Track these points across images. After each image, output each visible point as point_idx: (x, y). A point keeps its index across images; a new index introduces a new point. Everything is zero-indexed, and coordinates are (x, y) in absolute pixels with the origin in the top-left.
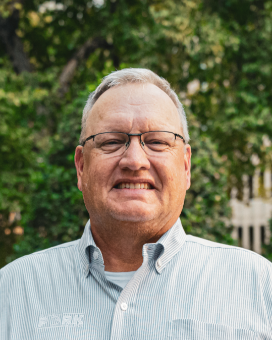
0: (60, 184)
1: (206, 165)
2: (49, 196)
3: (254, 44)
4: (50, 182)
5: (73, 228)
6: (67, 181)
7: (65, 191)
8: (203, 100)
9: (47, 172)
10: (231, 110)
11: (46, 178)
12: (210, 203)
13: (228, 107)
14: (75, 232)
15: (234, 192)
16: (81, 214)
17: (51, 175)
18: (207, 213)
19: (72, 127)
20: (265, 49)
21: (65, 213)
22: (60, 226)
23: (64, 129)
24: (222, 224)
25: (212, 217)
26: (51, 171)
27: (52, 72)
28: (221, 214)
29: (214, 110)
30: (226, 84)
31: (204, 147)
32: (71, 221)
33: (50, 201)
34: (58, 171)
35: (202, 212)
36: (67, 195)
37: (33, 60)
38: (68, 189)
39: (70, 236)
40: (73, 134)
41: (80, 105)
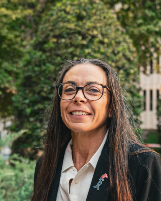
0: (40, 61)
1: (125, 51)
2: (33, 68)
4: (33, 60)
5: (47, 88)
6: (44, 60)
7: (42, 65)
8: (124, 13)
9: (32, 54)
10: (140, 21)
11: (32, 57)
12: (128, 74)
14: (48, 90)
15: (142, 69)
16: (52, 79)
17: (35, 56)
18: (126, 80)
19: (47, 28)
21: (43, 79)
22: (39, 86)
23: (42, 29)
24: (134, 87)
25: (129, 83)
26: (35, 54)
28: (134, 80)
29: (131, 20)
30: (137, 5)
31: (125, 41)
32: (45, 83)
33: (34, 71)
34: (39, 54)
35: (123, 79)
36: (44, 68)
38: (44, 64)
39: (45, 92)
40: (48, 32)
41: (52, 15)
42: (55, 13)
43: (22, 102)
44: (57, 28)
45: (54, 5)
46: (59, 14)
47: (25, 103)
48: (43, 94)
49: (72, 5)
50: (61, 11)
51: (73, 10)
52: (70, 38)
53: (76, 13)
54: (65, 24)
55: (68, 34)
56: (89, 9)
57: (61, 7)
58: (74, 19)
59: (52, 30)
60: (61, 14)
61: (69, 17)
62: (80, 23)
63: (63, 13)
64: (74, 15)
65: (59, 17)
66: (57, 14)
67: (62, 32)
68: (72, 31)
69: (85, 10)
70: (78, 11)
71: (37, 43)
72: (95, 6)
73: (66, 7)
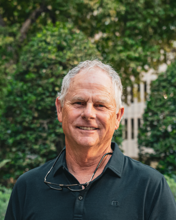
0: (21, 92)
2: (15, 99)
3: (134, 10)
4: (15, 91)
5: (29, 118)
6: (25, 90)
7: (24, 96)
9: (14, 85)
10: (120, 48)
11: (13, 88)
13: (118, 46)
14: (30, 120)
16: (33, 110)
17: (16, 87)
19: (28, 58)
20: (140, 13)
21: (24, 109)
22: (21, 116)
23: (23, 60)
26: (16, 84)
27: (16, 26)
32: (27, 114)
33: (16, 102)
34: (20, 84)
36: (25, 98)
37: (5, 19)
38: (26, 95)
39: (27, 122)
40: (29, 63)
41: (32, 46)
42: (35, 44)
43: (4, 133)
44: (37, 59)
45: (35, 36)
46: (40, 44)
47: (7, 134)
48: (25, 124)
49: (52, 36)
50: (41, 41)
51: (54, 41)
52: (51, 69)
53: (56, 43)
54: (46, 55)
55: (49, 64)
56: (69, 39)
57: (41, 37)
58: (55, 50)
59: (33, 61)
60: (42, 45)
61: (50, 47)
62: (61, 54)
63: (44, 43)
64: (55, 45)
65: (40, 48)
66: (38, 44)
67: (43, 63)
68: (53, 62)
69: (65, 41)
70: (58, 42)
71: (18, 73)
72: (75, 36)
73: (47, 37)
